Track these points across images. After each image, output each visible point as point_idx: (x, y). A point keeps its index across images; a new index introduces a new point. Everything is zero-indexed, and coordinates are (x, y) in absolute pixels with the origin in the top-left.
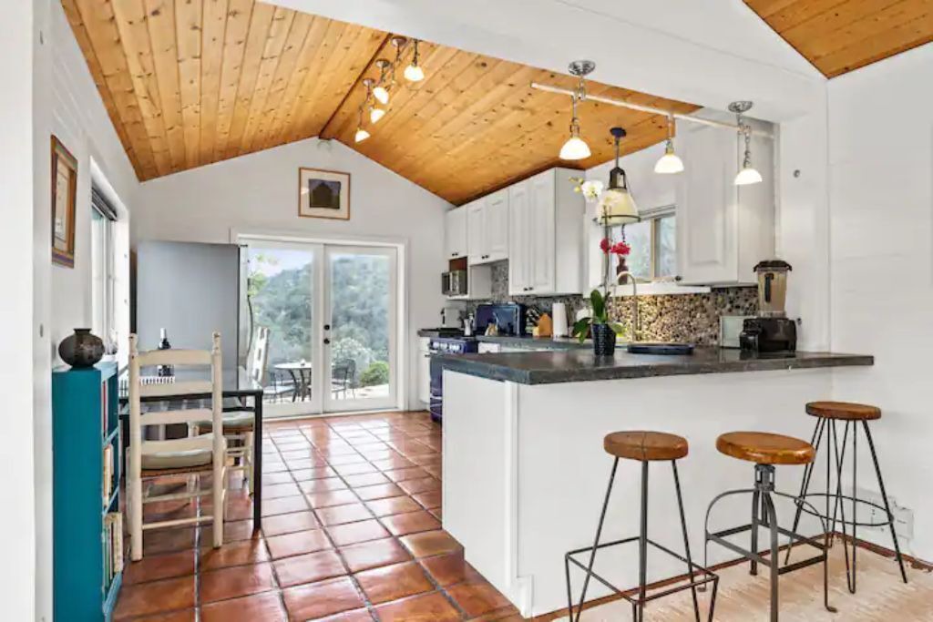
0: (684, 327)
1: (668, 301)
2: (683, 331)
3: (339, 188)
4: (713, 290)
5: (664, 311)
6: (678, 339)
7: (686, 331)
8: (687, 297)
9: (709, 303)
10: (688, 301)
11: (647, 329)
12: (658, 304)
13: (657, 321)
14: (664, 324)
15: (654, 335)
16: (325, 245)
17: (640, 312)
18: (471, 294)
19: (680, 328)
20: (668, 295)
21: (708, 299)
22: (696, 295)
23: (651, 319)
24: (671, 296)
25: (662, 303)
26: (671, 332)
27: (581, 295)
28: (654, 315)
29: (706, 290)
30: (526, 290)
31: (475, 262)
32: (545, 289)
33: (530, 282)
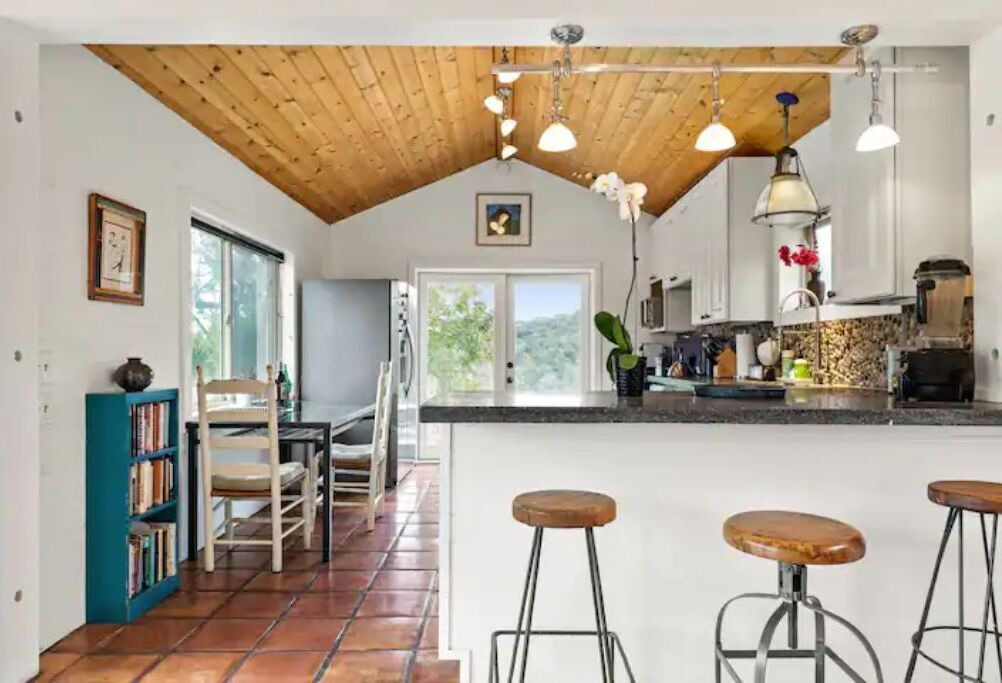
0: (873, 365)
1: (856, 327)
2: (871, 370)
3: (519, 212)
4: (904, 308)
5: (852, 341)
6: (867, 382)
7: (874, 371)
8: (876, 322)
9: (901, 330)
10: (877, 326)
11: (835, 368)
12: (846, 332)
13: (845, 356)
14: (853, 361)
15: (841, 376)
16: (508, 275)
17: (828, 343)
18: (667, 324)
19: (868, 367)
20: (856, 319)
21: (899, 323)
22: (886, 317)
23: (838, 353)
24: (859, 320)
25: (850, 330)
26: (859, 373)
27: (772, 323)
28: (842, 348)
29: (896, 310)
30: (703, 318)
31: (667, 285)
32: (719, 316)
33: (707, 308)
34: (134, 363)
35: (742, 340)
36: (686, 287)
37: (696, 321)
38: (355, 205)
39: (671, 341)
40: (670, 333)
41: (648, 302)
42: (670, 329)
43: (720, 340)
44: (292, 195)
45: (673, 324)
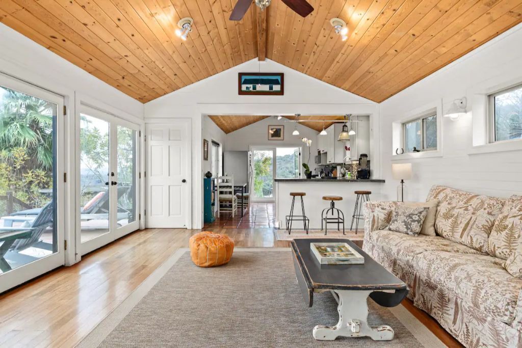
3: (280, 130)
27: (344, 163)
31: (321, 152)
32: (332, 162)
33: (331, 159)
34: (209, 172)
35: (338, 167)
36: (326, 153)
37: (328, 163)
38: (235, 129)
39: (323, 168)
40: (323, 165)
41: (317, 157)
42: (323, 164)
43: (333, 167)
44: (217, 125)
45: (323, 163)
